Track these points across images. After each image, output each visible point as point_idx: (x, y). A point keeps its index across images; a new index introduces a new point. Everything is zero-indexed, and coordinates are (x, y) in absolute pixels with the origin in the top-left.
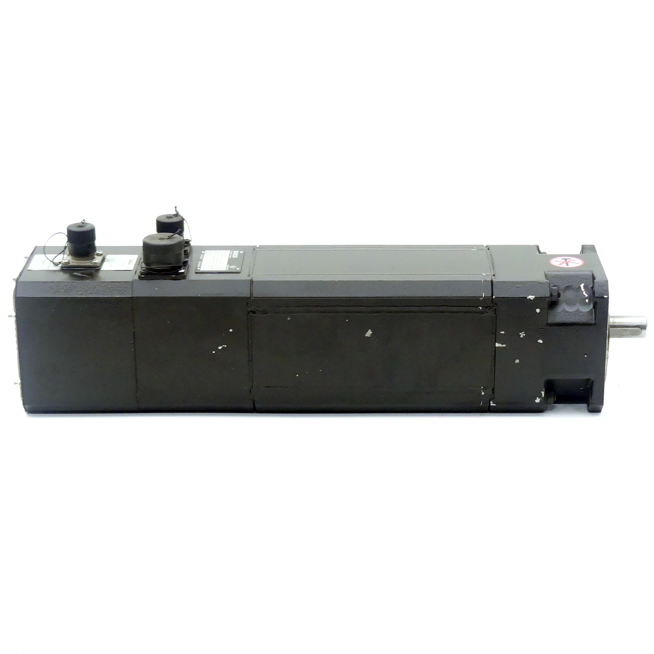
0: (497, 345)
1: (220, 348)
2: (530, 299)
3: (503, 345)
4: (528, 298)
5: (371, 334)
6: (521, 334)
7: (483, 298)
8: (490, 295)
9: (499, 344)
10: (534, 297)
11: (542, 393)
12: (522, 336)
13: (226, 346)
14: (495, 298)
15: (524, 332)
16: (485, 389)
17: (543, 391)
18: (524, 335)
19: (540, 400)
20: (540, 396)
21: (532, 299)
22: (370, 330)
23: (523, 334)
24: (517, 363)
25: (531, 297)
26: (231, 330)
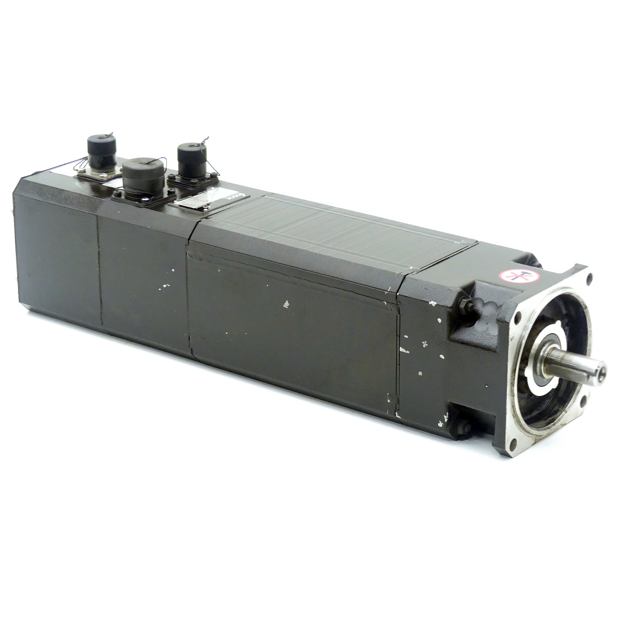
0: (401, 349)
1: (165, 286)
2: (432, 305)
3: (407, 351)
4: (430, 303)
5: (288, 306)
6: (424, 343)
7: (387, 292)
8: (395, 291)
9: (403, 349)
10: (435, 303)
11: (445, 418)
12: (424, 346)
13: (169, 285)
14: (398, 295)
15: (426, 342)
16: (390, 396)
17: (446, 415)
18: (427, 345)
19: (443, 424)
20: (443, 421)
21: (434, 305)
22: (287, 302)
23: (425, 343)
24: (420, 375)
25: (433, 303)
26: (173, 270)
